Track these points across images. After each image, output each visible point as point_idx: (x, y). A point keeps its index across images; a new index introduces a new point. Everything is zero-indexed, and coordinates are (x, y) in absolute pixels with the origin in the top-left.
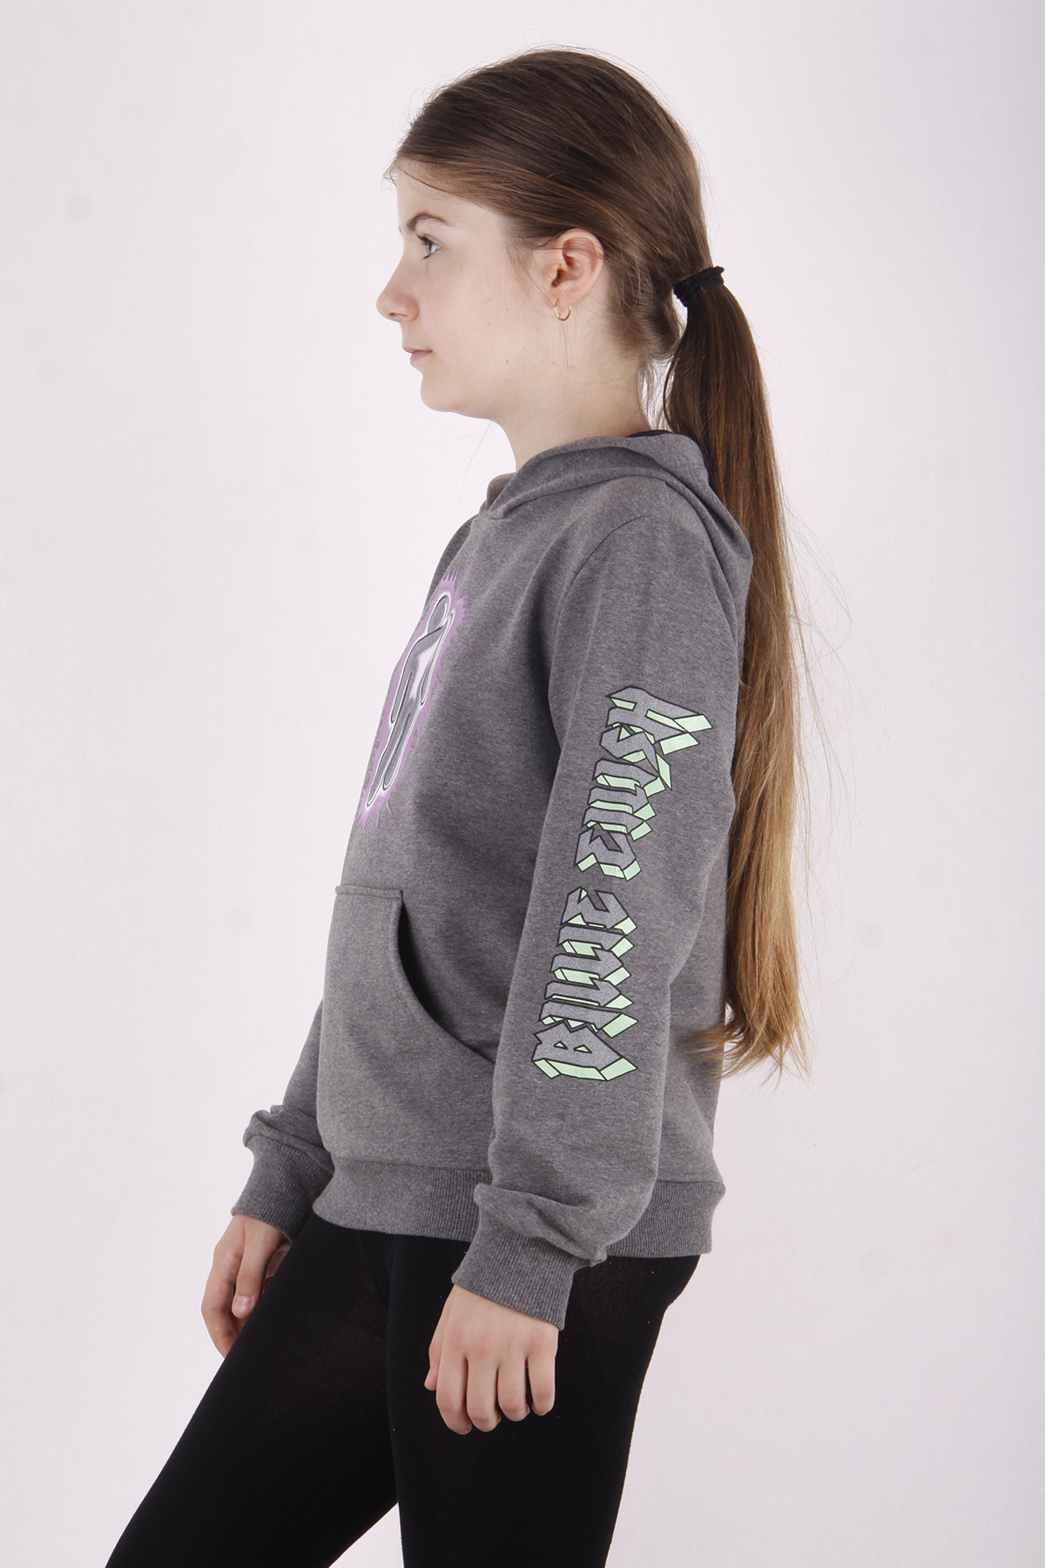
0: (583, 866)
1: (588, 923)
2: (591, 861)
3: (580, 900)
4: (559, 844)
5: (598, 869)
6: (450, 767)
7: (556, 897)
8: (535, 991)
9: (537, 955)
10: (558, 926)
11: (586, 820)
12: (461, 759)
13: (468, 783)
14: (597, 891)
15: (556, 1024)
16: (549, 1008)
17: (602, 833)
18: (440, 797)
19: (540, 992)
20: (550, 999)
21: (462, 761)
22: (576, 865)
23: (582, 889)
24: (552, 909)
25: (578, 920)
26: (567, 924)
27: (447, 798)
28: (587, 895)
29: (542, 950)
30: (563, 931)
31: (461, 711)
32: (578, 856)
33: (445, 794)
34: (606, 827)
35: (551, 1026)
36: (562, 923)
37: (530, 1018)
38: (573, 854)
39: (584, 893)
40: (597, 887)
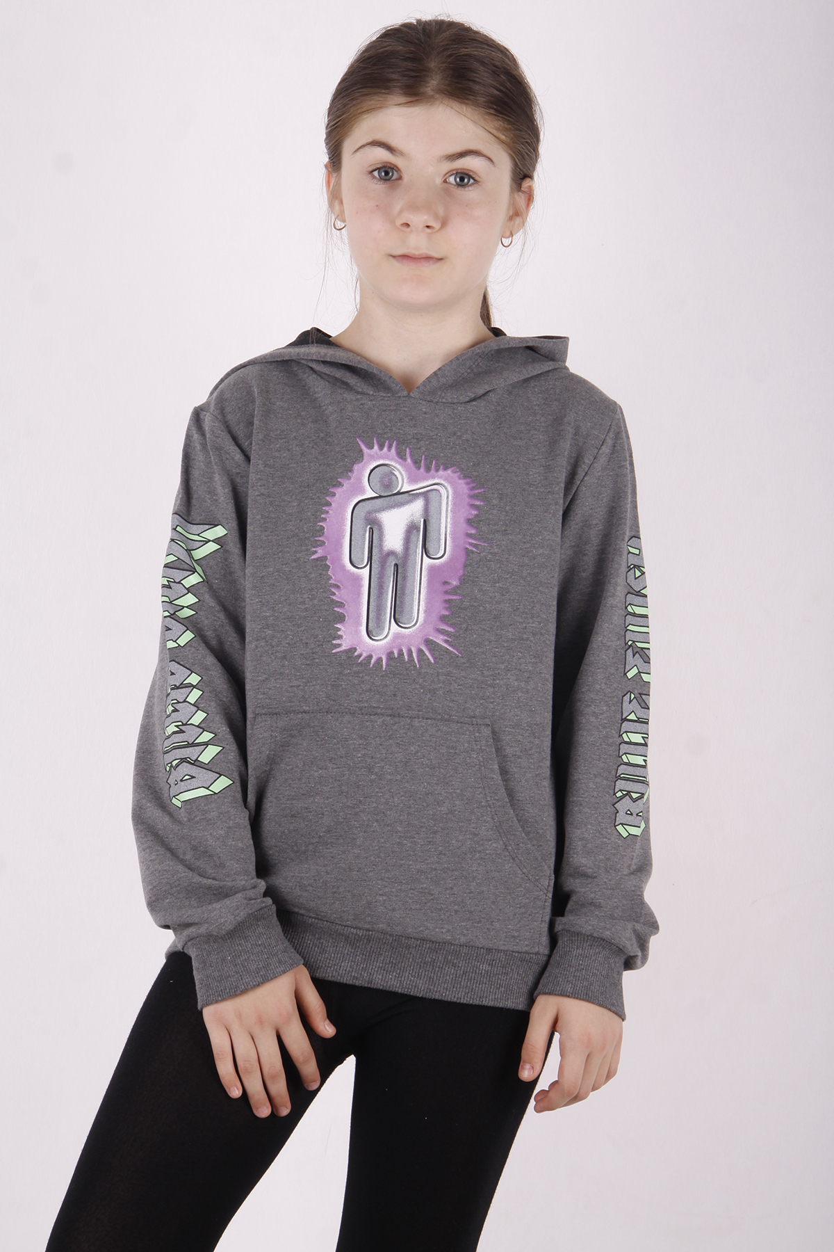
0: (630, 675)
1: (638, 718)
2: (634, 671)
3: (630, 701)
4: (612, 658)
5: (639, 677)
6: (526, 613)
7: (615, 699)
8: (610, 772)
9: (608, 745)
10: (620, 722)
11: (627, 640)
12: (532, 605)
13: (540, 623)
14: (640, 694)
15: (624, 796)
16: (620, 784)
17: (638, 650)
18: (523, 639)
19: (613, 772)
20: (619, 778)
21: (533, 607)
22: (625, 674)
23: (631, 692)
24: (613, 708)
25: (632, 717)
26: (626, 720)
27: (528, 639)
28: (635, 697)
29: (611, 740)
30: (623, 725)
31: (522, 566)
32: (627, 667)
33: (525, 636)
34: (639, 645)
35: (621, 798)
36: (622, 719)
37: (608, 793)
38: (623, 666)
39: (633, 696)
40: (640, 691)
